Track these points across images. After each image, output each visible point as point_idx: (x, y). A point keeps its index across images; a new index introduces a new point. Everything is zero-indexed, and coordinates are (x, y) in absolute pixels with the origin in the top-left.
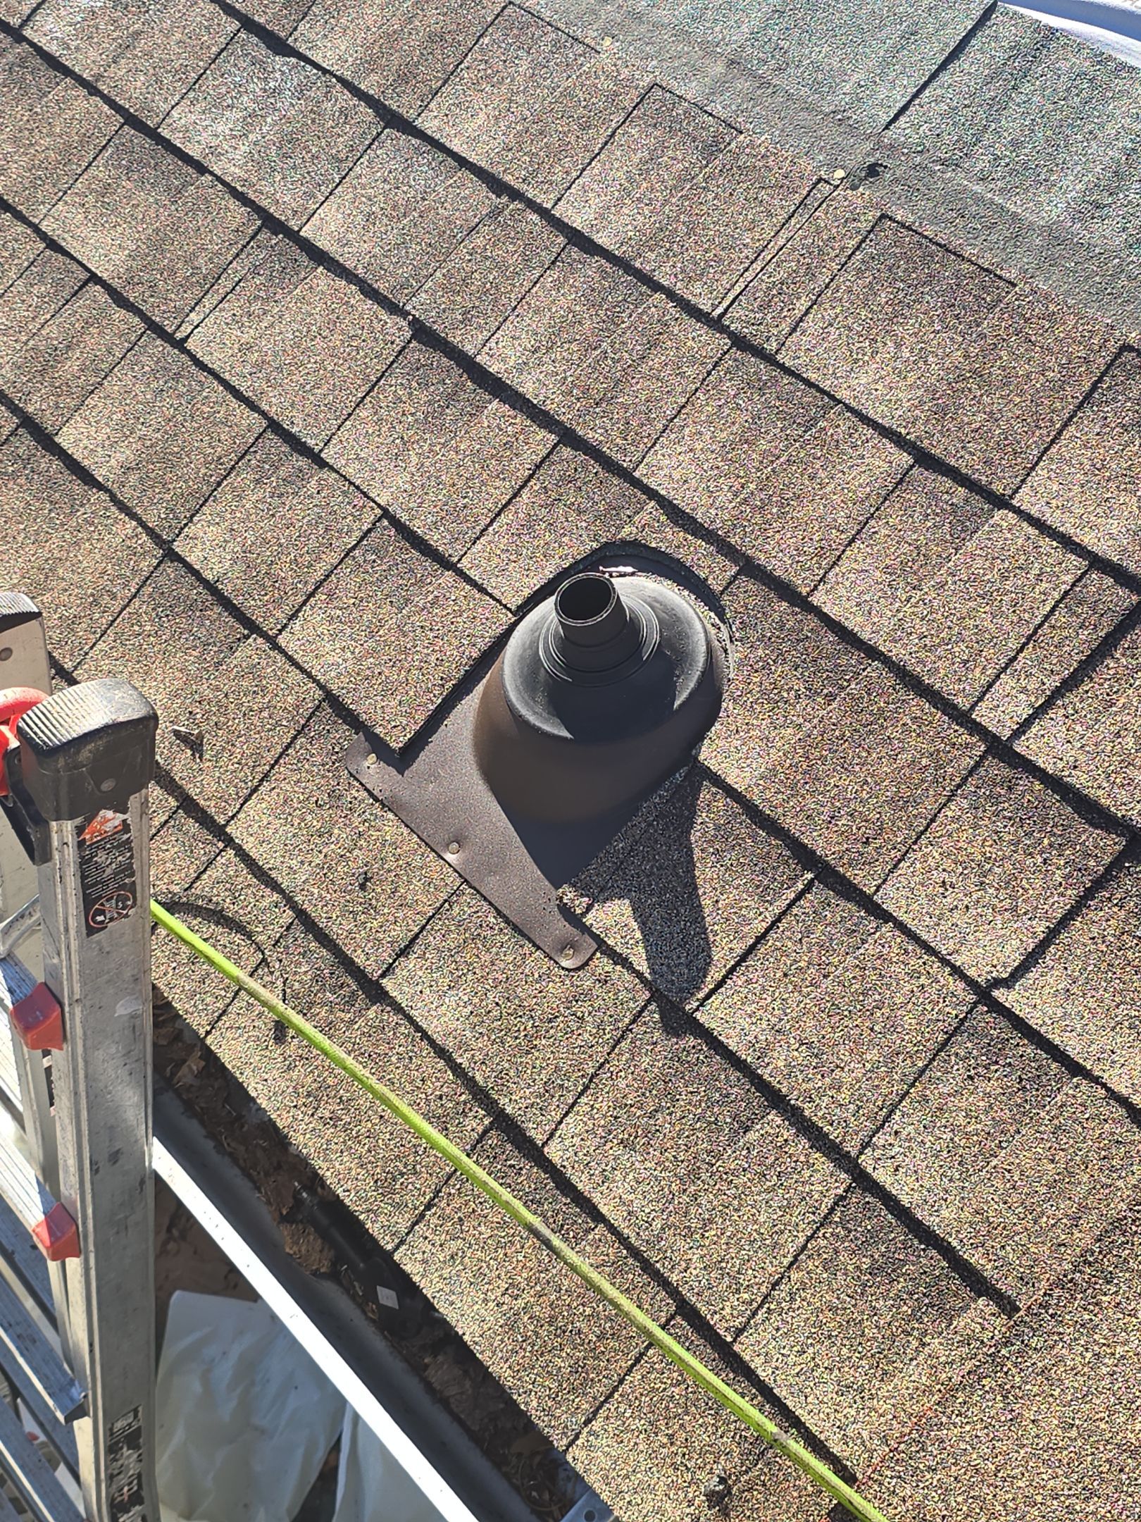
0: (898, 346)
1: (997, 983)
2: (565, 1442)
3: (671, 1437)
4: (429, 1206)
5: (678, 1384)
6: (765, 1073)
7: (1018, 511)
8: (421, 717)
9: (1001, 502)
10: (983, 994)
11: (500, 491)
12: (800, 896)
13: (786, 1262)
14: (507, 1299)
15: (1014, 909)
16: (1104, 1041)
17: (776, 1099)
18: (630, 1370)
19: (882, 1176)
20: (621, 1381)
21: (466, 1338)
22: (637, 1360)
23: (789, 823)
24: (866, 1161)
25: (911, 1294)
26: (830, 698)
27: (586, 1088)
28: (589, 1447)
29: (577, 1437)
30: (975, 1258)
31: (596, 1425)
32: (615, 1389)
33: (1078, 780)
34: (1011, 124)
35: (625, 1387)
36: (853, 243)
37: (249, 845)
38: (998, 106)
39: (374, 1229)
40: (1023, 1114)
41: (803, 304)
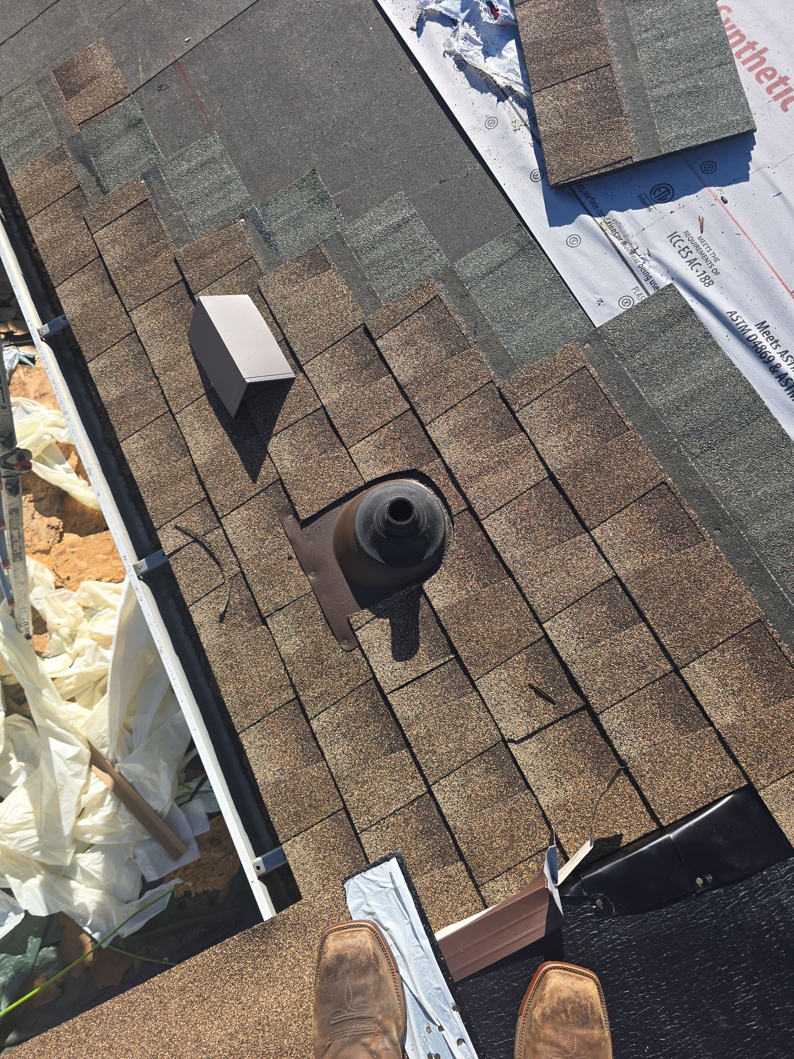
0: (569, 434)
1: (513, 741)
2: (284, 840)
3: (324, 857)
4: (258, 721)
5: (333, 838)
6: (408, 734)
7: (592, 538)
8: (316, 509)
9: (587, 530)
10: (505, 742)
11: (376, 422)
12: (445, 663)
13: (390, 812)
14: (278, 773)
15: (529, 713)
16: (545, 781)
17: (408, 745)
18: (316, 824)
19: (439, 797)
20: (312, 826)
21: (258, 781)
22: (321, 821)
23: (451, 634)
24: (434, 788)
25: (433, 848)
26: (485, 585)
27: (335, 703)
28: (293, 847)
29: (289, 840)
30: (463, 848)
31: (297, 839)
32: (309, 828)
33: (574, 670)
35: (313, 829)
36: (567, 374)
37: (229, 532)
38: (652, 337)
39: (235, 721)
40: (501, 798)
41: (536, 394)
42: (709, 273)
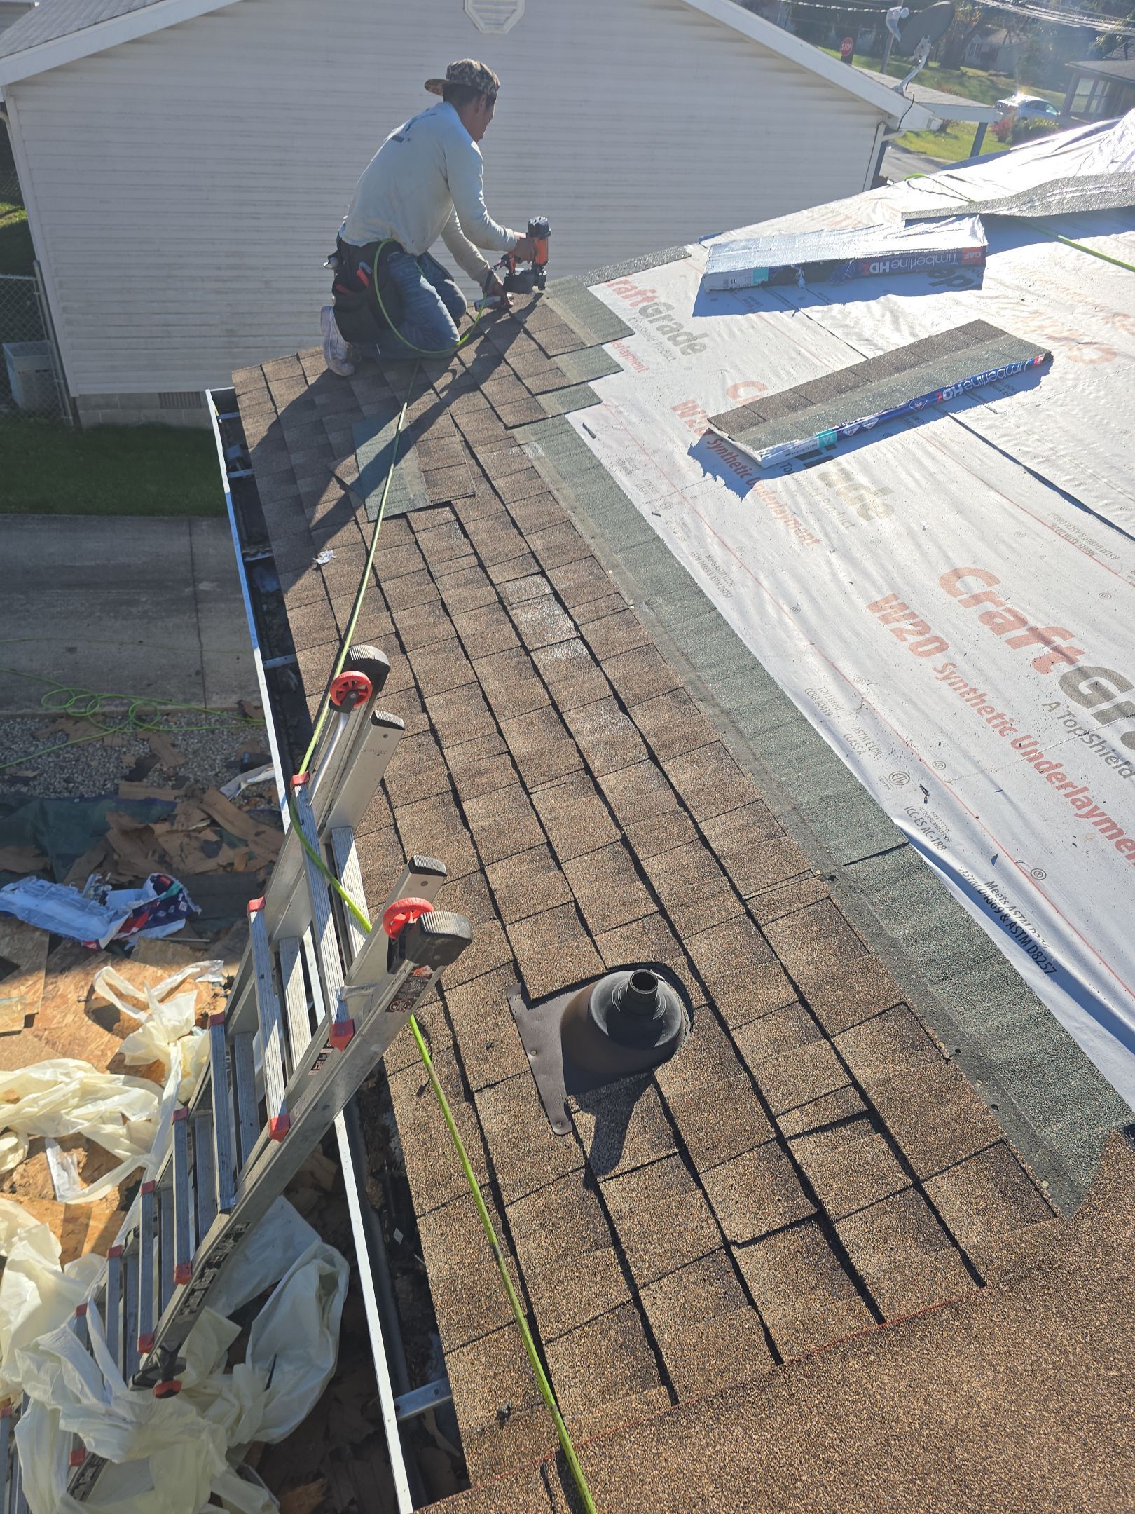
0: (812, 951)
1: (735, 1243)
2: (448, 1350)
3: (495, 1374)
4: (443, 1205)
5: (511, 1351)
6: (618, 1228)
7: (832, 1044)
8: (549, 990)
9: (826, 1037)
10: (727, 1245)
11: (626, 918)
12: (669, 1156)
13: (586, 1320)
14: (456, 1267)
15: (756, 1214)
16: (769, 1296)
17: (616, 1242)
18: (493, 1332)
19: (646, 1304)
20: (487, 1335)
21: (429, 1275)
22: (498, 1329)
23: (679, 1122)
24: (642, 1293)
25: (633, 1366)
26: (721, 1078)
27: (537, 1190)
28: (457, 1358)
29: (454, 1350)
30: (670, 1366)
31: (465, 1349)
32: (482, 1337)
33: (809, 1173)
34: (895, 890)
35: (487, 1339)
36: (811, 901)
37: (450, 1004)
38: (893, 882)
39: (415, 1202)
40: (719, 1310)
41: (781, 913)
42: (942, 839)
